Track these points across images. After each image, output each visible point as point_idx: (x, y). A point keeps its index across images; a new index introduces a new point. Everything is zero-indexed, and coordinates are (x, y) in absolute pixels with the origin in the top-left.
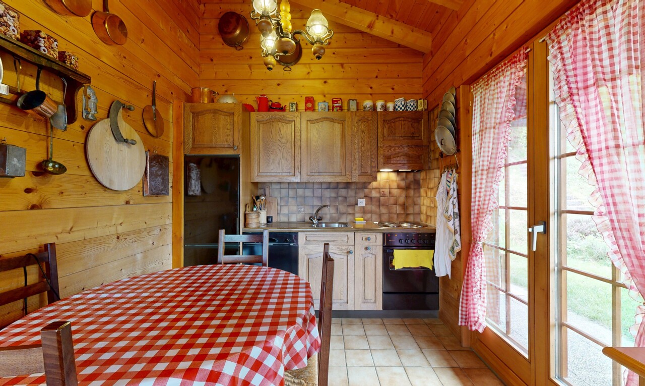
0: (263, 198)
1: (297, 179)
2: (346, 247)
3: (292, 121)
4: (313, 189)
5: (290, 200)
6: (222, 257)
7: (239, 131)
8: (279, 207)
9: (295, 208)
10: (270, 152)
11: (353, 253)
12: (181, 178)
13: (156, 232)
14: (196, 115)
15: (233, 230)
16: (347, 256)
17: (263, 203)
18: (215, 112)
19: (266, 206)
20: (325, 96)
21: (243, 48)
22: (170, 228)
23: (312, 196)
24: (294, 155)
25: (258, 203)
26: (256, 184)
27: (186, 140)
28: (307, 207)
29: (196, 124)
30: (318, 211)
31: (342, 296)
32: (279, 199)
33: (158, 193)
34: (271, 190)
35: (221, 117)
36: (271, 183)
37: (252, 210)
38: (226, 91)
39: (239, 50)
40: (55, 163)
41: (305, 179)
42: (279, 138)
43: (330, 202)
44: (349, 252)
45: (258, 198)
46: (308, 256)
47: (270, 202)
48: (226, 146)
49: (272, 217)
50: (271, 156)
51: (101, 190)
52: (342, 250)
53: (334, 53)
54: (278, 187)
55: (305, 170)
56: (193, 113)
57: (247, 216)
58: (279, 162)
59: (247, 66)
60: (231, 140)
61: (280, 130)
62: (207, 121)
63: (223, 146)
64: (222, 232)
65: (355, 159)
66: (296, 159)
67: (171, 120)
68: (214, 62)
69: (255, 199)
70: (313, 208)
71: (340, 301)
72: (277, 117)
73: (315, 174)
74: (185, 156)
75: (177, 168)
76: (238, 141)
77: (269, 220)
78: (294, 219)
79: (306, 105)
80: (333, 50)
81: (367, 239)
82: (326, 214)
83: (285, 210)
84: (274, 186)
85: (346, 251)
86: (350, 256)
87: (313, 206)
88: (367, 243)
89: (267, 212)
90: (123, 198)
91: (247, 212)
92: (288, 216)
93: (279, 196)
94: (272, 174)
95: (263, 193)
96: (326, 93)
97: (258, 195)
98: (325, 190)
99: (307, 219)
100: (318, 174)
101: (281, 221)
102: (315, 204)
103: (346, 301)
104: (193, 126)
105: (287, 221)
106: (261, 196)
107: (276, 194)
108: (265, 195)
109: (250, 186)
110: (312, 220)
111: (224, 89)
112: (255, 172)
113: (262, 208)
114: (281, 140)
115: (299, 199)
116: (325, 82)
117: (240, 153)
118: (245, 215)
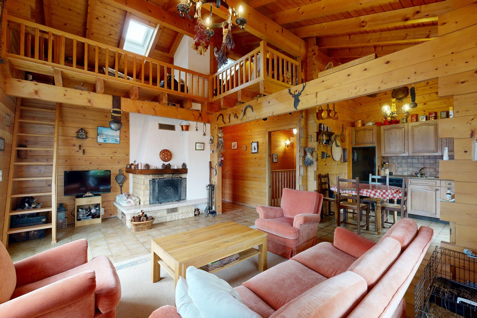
0: (387, 163)
1: (406, 154)
2: (435, 187)
3: (403, 128)
4: (418, 159)
5: (403, 164)
6: (370, 182)
7: (376, 137)
8: (396, 168)
9: (406, 168)
10: (391, 143)
11: (440, 190)
12: (351, 156)
13: (344, 175)
14: (356, 132)
15: (374, 174)
16: (436, 192)
17: (387, 166)
18: (365, 130)
19: (389, 167)
20: (424, 111)
21: (376, 97)
22: (347, 174)
23: (418, 162)
24: (404, 143)
25: (384, 166)
26: (383, 157)
27: (352, 142)
28: (414, 168)
29: (356, 135)
30: (420, 170)
31: (432, 210)
32: (396, 164)
33: (345, 161)
34: (392, 160)
35: (367, 131)
36: (392, 157)
37: (382, 169)
38: (368, 117)
39: (375, 97)
40: (328, 155)
41: (411, 154)
42: (395, 136)
43: (430, 165)
44: (437, 190)
45: (384, 163)
46: (412, 190)
47: (391, 165)
48: (369, 143)
49: (392, 173)
50: (391, 145)
51: (333, 161)
52: (432, 188)
53: (431, 88)
54: (396, 158)
55: (410, 150)
56: (355, 131)
57: (379, 171)
58: (396, 147)
59: (378, 104)
60: (372, 140)
61: (396, 132)
62: (361, 133)
63: (368, 143)
64: (370, 175)
65: (444, 143)
66: (405, 145)
67: (347, 135)
68: (362, 105)
69: (383, 164)
70: (418, 169)
71: (431, 213)
72: (394, 126)
73: (417, 152)
74: (352, 148)
75: (349, 152)
76: (375, 140)
77: (391, 174)
78: (406, 174)
79: (411, 118)
80: (430, 86)
81: (450, 184)
82: (427, 172)
83: (400, 170)
84: (394, 158)
85: (435, 189)
86: (437, 192)
87: (418, 168)
88: (449, 186)
89: (389, 170)
90: (337, 163)
91: (379, 169)
92: (402, 172)
93: (396, 162)
94: (392, 153)
95: (387, 161)
96: (425, 109)
97: (385, 162)
98: (427, 160)
99: (414, 174)
100: (419, 152)
101: (398, 175)
102: (419, 166)
103: (435, 213)
104: (356, 136)
105: (402, 175)
106: (386, 162)
107: (395, 161)
108: (388, 162)
109: (381, 158)
110: (416, 175)
111: (367, 116)
112: (383, 152)
113: (387, 168)
114: (396, 137)
115: (408, 164)
116: (425, 104)
117: (375, 145)
118: (378, 171)
